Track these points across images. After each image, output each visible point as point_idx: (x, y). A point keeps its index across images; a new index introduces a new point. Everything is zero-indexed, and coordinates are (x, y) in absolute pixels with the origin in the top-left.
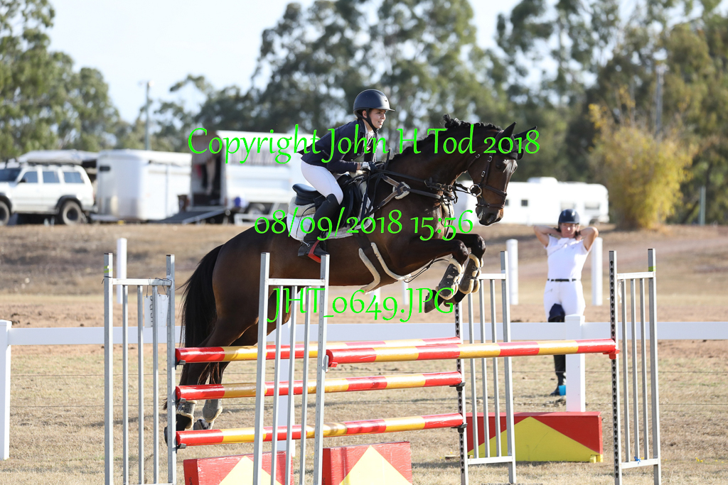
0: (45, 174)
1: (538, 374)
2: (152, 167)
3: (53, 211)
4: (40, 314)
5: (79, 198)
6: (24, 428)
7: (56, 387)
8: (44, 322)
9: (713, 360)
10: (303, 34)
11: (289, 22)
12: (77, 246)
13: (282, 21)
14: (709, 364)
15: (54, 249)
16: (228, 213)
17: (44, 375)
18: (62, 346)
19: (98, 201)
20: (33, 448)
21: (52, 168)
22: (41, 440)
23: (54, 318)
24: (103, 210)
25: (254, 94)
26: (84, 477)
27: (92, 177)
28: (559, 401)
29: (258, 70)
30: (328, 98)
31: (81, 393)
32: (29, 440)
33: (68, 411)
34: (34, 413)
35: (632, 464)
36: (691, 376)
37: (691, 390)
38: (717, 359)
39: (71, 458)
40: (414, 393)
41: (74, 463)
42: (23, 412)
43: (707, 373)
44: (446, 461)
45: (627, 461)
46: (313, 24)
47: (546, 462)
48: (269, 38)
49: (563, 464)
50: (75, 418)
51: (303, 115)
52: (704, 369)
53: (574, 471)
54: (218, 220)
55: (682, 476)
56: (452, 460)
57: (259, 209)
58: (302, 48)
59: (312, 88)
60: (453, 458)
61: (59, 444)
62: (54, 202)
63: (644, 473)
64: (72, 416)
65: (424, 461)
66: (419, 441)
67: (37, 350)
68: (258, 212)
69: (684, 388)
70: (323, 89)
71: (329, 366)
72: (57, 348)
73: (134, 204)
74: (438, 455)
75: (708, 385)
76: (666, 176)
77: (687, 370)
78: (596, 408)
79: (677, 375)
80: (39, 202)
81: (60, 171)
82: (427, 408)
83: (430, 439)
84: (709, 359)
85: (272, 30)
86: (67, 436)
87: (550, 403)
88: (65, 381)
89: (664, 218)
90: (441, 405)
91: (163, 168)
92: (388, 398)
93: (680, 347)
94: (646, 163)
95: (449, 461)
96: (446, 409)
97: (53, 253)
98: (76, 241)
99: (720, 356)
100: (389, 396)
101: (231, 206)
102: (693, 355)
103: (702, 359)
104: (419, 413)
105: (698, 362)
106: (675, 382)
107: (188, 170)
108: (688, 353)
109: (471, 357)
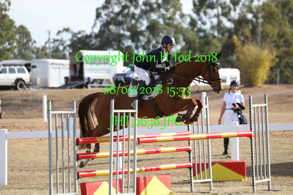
0: (9, 69)
1: (218, 146)
2: (54, 66)
3: (13, 85)
4: (14, 127)
5: (24, 79)
6: (12, 172)
7: (24, 156)
8: (16, 130)
9: (289, 139)
10: (113, 9)
11: (107, 5)
12: (24, 98)
13: (104, 4)
14: (287, 141)
15: (14, 100)
16: (85, 84)
17: (19, 151)
18: (24, 139)
19: (31, 80)
20: (17, 180)
21: (13, 67)
22: (20, 177)
23: (20, 128)
24: (34, 84)
25: (93, 35)
26: (38, 191)
27: (29, 70)
28: (228, 157)
29: (95, 24)
30: (123, 35)
31: (34, 158)
32: (15, 177)
33: (30, 165)
34: (16, 166)
35: (259, 181)
36: (280, 145)
37: (281, 151)
38: (290, 138)
39: (32, 184)
40: (169, 155)
41: (33, 186)
42: (12, 166)
43: (286, 144)
44: (183, 182)
45: (257, 180)
46: (117, 5)
47: (224, 181)
48: (99, 11)
49: (231, 182)
50: (33, 168)
51: (113, 43)
52: (285, 143)
53: (235, 184)
54: (81, 87)
55: (279, 186)
56: (186, 181)
57: (98, 82)
58: (112, 15)
59: (117, 31)
60: (186, 180)
61: (27, 178)
62: (14, 81)
63: (263, 185)
64: (32, 167)
65: (175, 182)
66: (172, 174)
67: (14, 141)
68: (97, 83)
69: (278, 150)
70: (122, 32)
71: (139, 144)
72: (22, 140)
73: (46, 81)
74: (180, 179)
75: (287, 149)
76: (264, 65)
77: (278, 143)
78: (243, 159)
79: (274, 145)
80: (7, 81)
81: (16, 68)
82: (175, 161)
83: (177, 173)
84: (287, 138)
85: (101, 8)
86: (30, 175)
87: (224, 157)
88: (27, 153)
89: (264, 82)
90: (180, 159)
91: (58, 66)
92: (159, 157)
93: (275, 134)
94: (256, 59)
95: (185, 182)
96: (182, 161)
97: (14, 102)
98: (24, 97)
99: (291, 137)
100: (159, 156)
101: (86, 81)
102: (280, 137)
103: (284, 139)
104: (171, 163)
105: (282, 140)
106: (274, 148)
107: (68, 66)
108: (278, 136)
109: (194, 139)
